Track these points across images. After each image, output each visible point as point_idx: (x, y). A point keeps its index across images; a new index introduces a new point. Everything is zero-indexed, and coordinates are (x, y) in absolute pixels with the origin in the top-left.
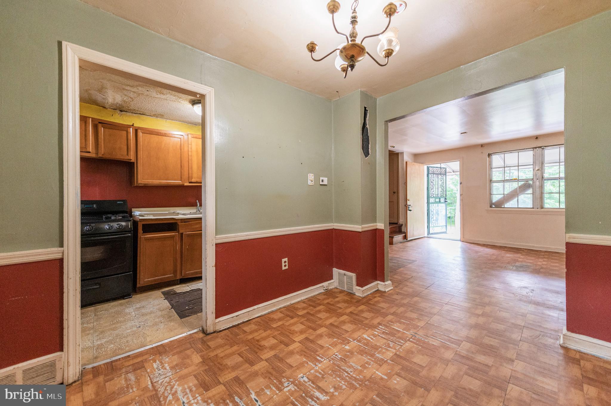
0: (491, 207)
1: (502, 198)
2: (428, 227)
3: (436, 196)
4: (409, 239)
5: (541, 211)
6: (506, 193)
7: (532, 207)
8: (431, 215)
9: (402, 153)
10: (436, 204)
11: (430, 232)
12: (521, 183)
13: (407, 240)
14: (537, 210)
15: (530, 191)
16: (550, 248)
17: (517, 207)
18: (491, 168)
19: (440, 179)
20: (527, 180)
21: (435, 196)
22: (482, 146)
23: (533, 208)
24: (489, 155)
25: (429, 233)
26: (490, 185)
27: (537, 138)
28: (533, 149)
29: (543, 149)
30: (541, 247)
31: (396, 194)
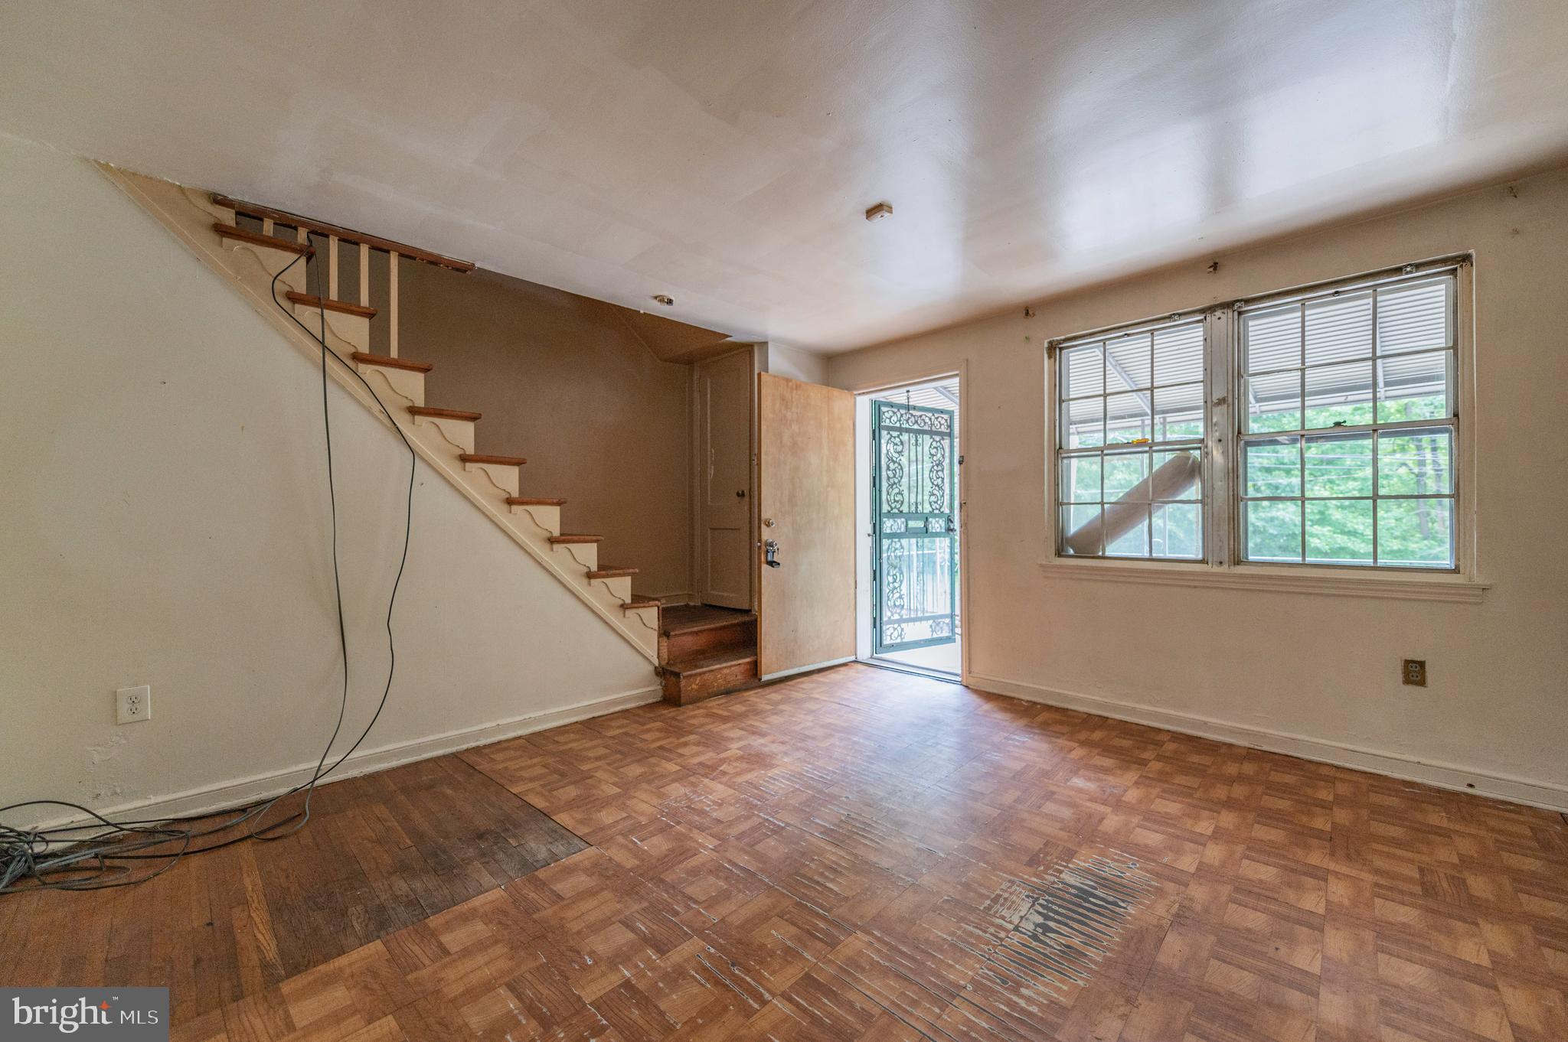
0: (1060, 553)
1: (1096, 518)
2: (877, 623)
3: (913, 509)
4: (765, 678)
5: (1235, 576)
6: (1113, 499)
7: (1200, 557)
8: (891, 579)
9: (764, 345)
10: (913, 541)
11: (887, 641)
12: (1161, 459)
13: (760, 679)
14: (1217, 569)
15: (1194, 491)
16: (1264, 736)
17: (1146, 555)
18: (1061, 401)
19: (926, 449)
20: (1184, 446)
21: (905, 509)
22: (1027, 314)
23: (1203, 561)
24: (1054, 349)
25: (879, 645)
26: (1056, 465)
27: (1215, 266)
28: (1201, 317)
29: (1240, 313)
30: (1232, 731)
31: (747, 498)
